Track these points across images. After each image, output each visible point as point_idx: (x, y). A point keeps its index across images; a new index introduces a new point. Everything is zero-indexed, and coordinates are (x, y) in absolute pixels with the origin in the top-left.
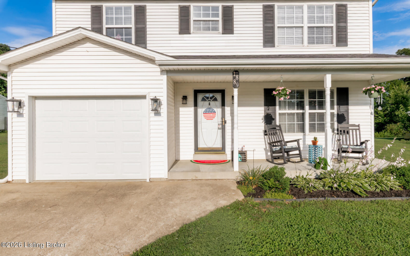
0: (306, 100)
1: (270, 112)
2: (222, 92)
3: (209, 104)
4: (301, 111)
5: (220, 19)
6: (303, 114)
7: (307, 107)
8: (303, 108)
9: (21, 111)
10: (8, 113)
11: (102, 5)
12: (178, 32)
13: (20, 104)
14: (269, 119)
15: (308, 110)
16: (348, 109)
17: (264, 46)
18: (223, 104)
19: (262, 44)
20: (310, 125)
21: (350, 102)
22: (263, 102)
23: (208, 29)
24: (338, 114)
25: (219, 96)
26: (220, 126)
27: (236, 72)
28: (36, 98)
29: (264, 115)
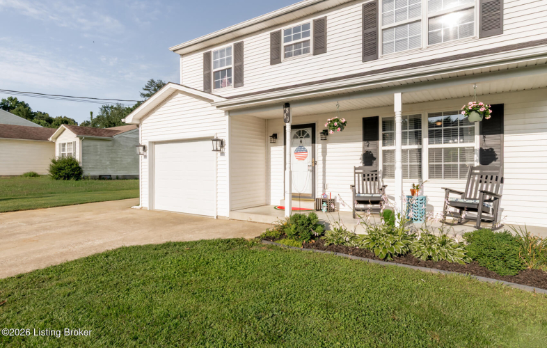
0: (425, 130)
1: (370, 148)
2: (313, 126)
3: (301, 142)
4: (416, 147)
5: (311, 38)
6: (420, 151)
7: (425, 140)
8: (419, 141)
9: (145, 153)
10: (140, 156)
11: (211, 51)
12: (269, 63)
13: (144, 148)
14: (369, 158)
15: (426, 145)
16: (502, 141)
17: (364, 60)
18: (314, 142)
19: (361, 58)
20: (431, 167)
21: (506, 128)
22: (361, 136)
23: (299, 53)
24: (481, 150)
25: (309, 131)
26: (311, 168)
27: (287, 105)
28: (155, 143)
29: (362, 153)
